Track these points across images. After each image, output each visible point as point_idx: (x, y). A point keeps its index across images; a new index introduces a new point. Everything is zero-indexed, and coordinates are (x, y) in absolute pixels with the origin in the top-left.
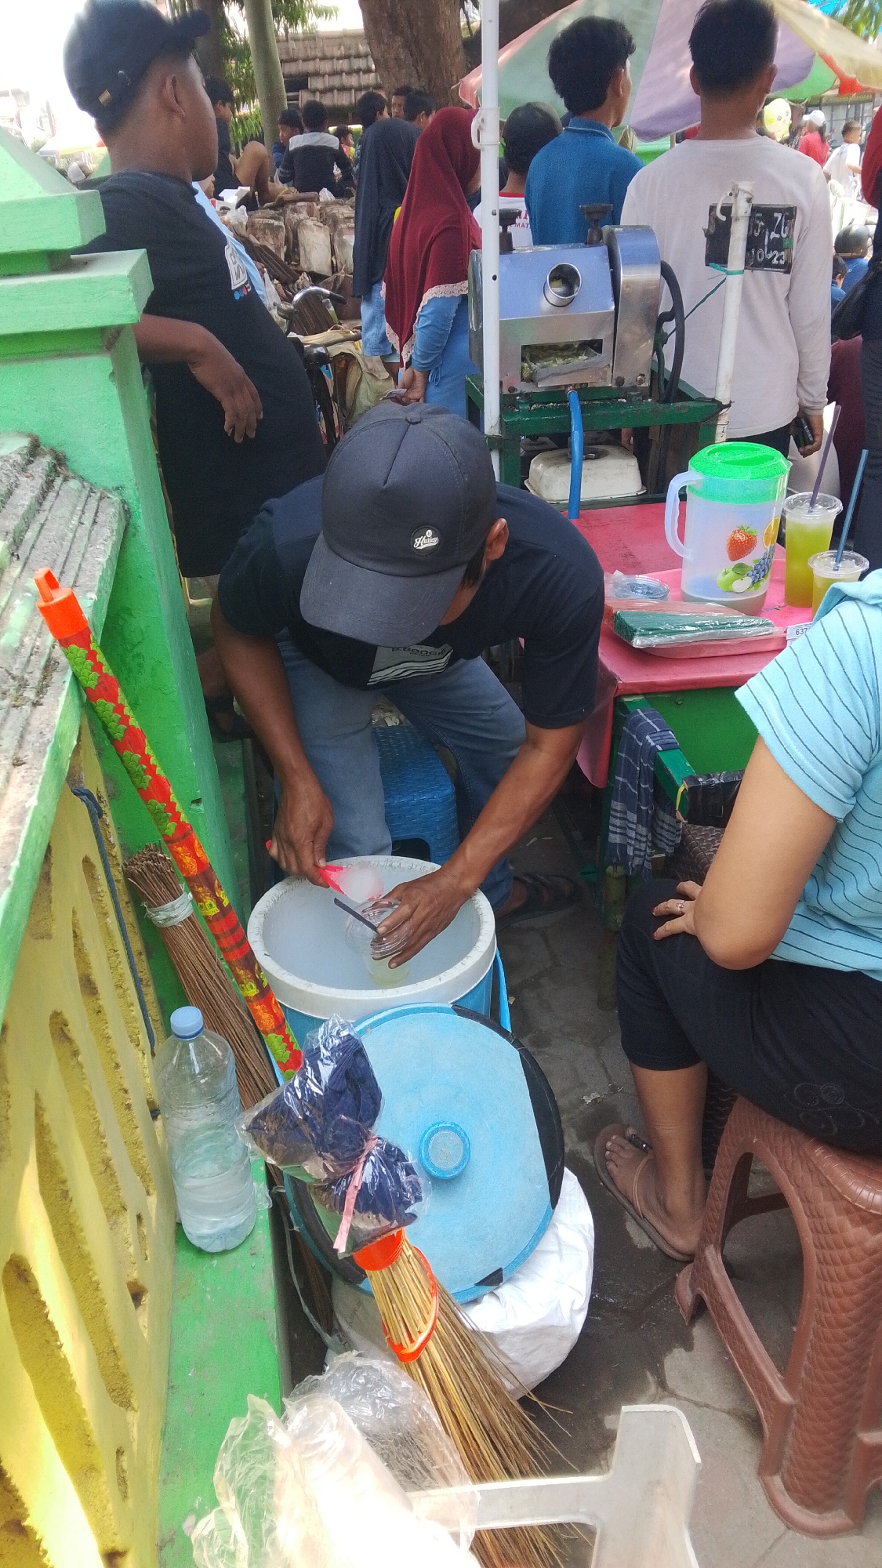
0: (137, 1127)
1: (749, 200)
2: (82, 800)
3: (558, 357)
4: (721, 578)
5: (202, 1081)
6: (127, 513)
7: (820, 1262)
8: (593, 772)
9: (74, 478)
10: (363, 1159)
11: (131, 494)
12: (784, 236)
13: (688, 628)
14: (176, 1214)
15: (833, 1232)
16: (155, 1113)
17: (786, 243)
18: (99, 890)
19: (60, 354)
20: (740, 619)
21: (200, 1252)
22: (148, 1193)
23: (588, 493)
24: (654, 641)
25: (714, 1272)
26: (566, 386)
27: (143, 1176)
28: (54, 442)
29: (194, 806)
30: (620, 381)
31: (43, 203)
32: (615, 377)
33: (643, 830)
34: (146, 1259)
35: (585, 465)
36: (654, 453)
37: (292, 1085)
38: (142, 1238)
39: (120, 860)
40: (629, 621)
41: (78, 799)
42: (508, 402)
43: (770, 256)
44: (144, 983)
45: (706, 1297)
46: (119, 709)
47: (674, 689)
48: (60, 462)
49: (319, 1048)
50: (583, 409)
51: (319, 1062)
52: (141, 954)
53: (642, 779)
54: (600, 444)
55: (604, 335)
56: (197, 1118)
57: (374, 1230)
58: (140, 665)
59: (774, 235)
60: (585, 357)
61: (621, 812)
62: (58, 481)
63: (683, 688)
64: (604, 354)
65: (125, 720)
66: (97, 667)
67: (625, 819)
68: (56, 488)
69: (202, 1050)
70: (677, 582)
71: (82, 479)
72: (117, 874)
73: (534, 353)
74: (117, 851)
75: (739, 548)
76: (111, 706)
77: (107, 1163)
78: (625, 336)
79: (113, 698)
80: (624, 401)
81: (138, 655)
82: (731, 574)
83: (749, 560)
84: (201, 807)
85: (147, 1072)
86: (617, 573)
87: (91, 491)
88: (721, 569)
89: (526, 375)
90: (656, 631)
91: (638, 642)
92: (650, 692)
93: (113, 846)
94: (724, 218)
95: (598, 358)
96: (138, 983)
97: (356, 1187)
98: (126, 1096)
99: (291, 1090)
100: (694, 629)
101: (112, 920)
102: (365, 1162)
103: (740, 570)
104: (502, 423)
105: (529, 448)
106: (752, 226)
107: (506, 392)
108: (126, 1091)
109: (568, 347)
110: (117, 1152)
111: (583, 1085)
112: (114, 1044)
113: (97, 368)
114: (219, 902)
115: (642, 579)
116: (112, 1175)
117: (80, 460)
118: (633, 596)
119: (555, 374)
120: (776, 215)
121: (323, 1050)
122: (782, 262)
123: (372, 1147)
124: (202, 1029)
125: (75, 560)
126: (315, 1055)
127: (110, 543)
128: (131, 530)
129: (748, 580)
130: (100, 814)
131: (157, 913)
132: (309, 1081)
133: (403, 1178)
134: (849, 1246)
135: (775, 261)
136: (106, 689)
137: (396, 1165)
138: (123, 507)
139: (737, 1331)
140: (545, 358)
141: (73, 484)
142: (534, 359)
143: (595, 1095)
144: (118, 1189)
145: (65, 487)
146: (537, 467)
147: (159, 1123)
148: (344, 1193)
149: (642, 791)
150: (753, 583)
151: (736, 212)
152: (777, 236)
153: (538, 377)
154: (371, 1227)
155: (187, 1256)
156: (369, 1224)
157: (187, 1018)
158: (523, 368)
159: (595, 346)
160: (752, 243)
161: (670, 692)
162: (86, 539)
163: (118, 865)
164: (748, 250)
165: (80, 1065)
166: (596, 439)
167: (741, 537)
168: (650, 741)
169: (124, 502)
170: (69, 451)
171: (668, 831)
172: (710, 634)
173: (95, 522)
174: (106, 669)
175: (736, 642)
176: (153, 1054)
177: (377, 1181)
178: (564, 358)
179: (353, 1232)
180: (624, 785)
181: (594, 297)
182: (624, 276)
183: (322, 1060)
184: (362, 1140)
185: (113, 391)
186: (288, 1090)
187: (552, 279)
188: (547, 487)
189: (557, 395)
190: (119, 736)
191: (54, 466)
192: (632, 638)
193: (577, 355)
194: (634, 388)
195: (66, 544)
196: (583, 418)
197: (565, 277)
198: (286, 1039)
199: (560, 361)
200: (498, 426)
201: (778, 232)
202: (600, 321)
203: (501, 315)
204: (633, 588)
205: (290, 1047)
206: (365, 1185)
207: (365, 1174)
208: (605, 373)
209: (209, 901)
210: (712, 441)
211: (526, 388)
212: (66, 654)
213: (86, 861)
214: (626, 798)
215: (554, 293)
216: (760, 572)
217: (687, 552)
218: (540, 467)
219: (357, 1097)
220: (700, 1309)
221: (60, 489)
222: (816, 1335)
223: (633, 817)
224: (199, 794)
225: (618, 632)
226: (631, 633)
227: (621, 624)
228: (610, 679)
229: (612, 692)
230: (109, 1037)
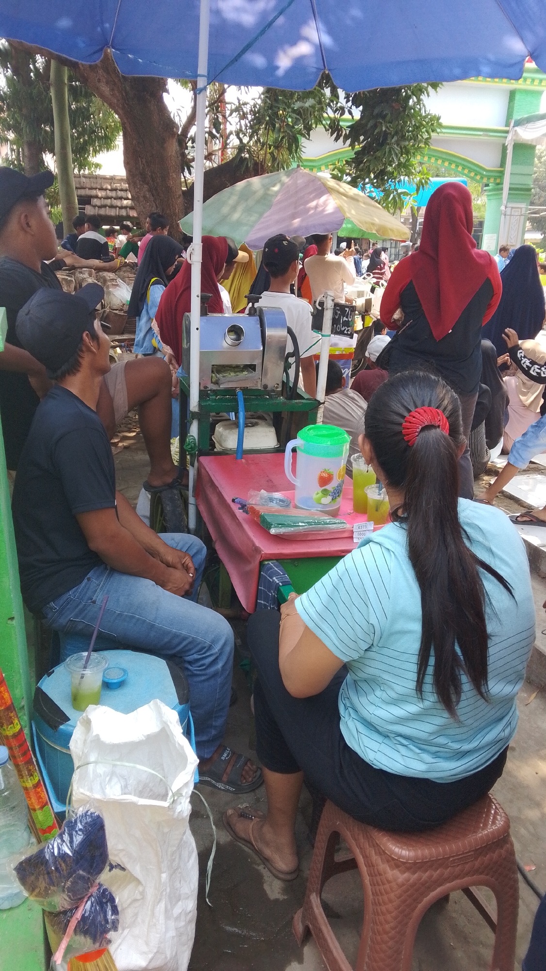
1: (333, 300)
3: (231, 371)
4: (315, 497)
7: (373, 894)
8: (247, 605)
12: (350, 320)
13: (300, 524)
15: (380, 874)
17: (351, 324)
20: (327, 519)
23: (248, 445)
24: (282, 530)
25: (315, 909)
26: (236, 388)
29: (9, 622)
30: (265, 387)
32: (263, 384)
35: (246, 430)
36: (284, 426)
40: (268, 519)
42: (204, 394)
43: (343, 329)
45: (311, 926)
47: (292, 557)
50: (245, 400)
54: (254, 418)
55: (257, 362)
59: (345, 319)
60: (246, 373)
63: (298, 557)
64: (257, 372)
70: (293, 498)
73: (219, 369)
75: (324, 481)
78: (268, 364)
80: (268, 397)
82: (320, 494)
83: (330, 487)
84: (14, 622)
86: (263, 491)
88: (316, 492)
89: (214, 380)
90: (283, 525)
91: (273, 531)
92: (280, 559)
94: (320, 308)
95: (253, 374)
100: (304, 524)
103: (325, 492)
104: (200, 405)
105: (215, 418)
106: (335, 313)
107: (202, 388)
109: (237, 367)
111: (239, 798)
115: (277, 495)
118: (271, 504)
119: (229, 381)
120: (346, 309)
122: (349, 333)
129: (330, 498)
134: (389, 882)
135: (345, 332)
139: (328, 946)
140: (225, 371)
142: (219, 372)
146: (219, 429)
150: (333, 499)
151: (327, 306)
152: (347, 319)
153: (220, 382)
158: (212, 377)
159: (252, 367)
160: (335, 321)
161: (290, 559)
164: (333, 325)
166: (252, 416)
167: (325, 475)
168: (276, 580)
172: (312, 527)
175: (327, 532)
178: (235, 372)
180: (264, 606)
181: (252, 345)
182: (268, 332)
187: (229, 331)
188: (225, 441)
189: (231, 392)
192: (270, 528)
193: (243, 371)
194: (273, 391)
196: (245, 405)
197: (236, 331)
199: (232, 374)
200: (198, 406)
201: (347, 317)
202: (253, 355)
203: (201, 348)
204: (271, 500)
208: (257, 382)
210: (314, 421)
211: (215, 387)
215: (230, 339)
216: (336, 494)
217: (297, 482)
218: (221, 429)
220: (308, 934)
222: (372, 941)
224: (13, 614)
225: (262, 525)
226: (269, 526)
227: (264, 520)
228: (257, 550)
229: (258, 559)
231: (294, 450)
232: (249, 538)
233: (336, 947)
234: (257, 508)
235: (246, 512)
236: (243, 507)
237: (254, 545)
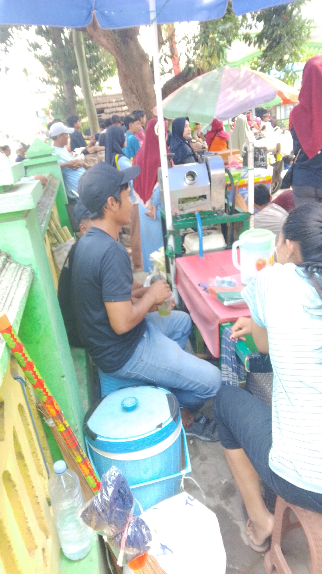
0: (42, 511)
1: (253, 145)
2: (18, 381)
3: (191, 201)
6: (33, 274)
7: (317, 552)
8: (214, 351)
9: (13, 262)
11: (35, 267)
12: (265, 157)
14: (60, 544)
16: (49, 503)
18: (25, 415)
19: (8, 220)
21: (70, 561)
22: (47, 537)
23: (206, 247)
24: (232, 302)
25: (277, 555)
26: (195, 212)
27: (45, 531)
28: (6, 251)
29: (62, 379)
30: (214, 208)
32: (212, 207)
33: (235, 374)
34: (47, 566)
35: (204, 237)
36: (229, 232)
37: (97, 497)
38: (44, 558)
39: (35, 401)
40: (222, 296)
41: (16, 381)
42: (175, 218)
43: (261, 163)
44: (45, 449)
45: (276, 565)
46: (24, 355)
48: (8, 257)
49: (107, 481)
50: (202, 219)
51: (107, 487)
52: (44, 437)
53: (232, 354)
54: (209, 230)
55: (207, 193)
57: (133, 555)
58: (40, 328)
59: (261, 157)
60: (201, 201)
61: (226, 368)
62: (8, 265)
64: (207, 200)
65: (26, 359)
66: (15, 340)
67: (228, 371)
68: (6, 267)
70: (239, 279)
71: (17, 263)
72: (33, 407)
73: (183, 201)
74: (33, 398)
75: (260, 267)
76: (20, 354)
77: (29, 529)
78: (214, 194)
79: (21, 351)
80: (216, 215)
81: (39, 324)
84: (65, 379)
85: (46, 486)
86: (217, 277)
87: (20, 267)
89: (180, 208)
90: (233, 299)
91: (226, 303)
92: (233, 321)
93: (31, 396)
94: (245, 152)
95: (205, 201)
96: (42, 449)
97: (125, 538)
98: (37, 499)
99: (97, 499)
101: (31, 427)
102: (128, 527)
104: (174, 226)
105: (183, 233)
106: (255, 154)
107: (174, 215)
108: (37, 497)
109: (195, 198)
110: (33, 524)
111: (221, 476)
112: (32, 478)
113: (21, 224)
114: (65, 425)
115: (227, 279)
116: (31, 534)
117: (15, 256)
118: (224, 285)
119: (191, 208)
120: (261, 150)
121: (108, 482)
122: (265, 166)
123: (131, 520)
125: (11, 295)
126: (105, 484)
127: (25, 287)
128: (35, 279)
130: (26, 385)
131: (49, 421)
132: (103, 495)
133: (144, 531)
135: (263, 165)
136: (19, 348)
137: (141, 526)
138: (32, 272)
140: (187, 202)
141: (13, 265)
142: (183, 202)
143: (226, 480)
144: (33, 539)
145: (10, 266)
146: (187, 238)
147: (51, 507)
148: (121, 540)
149: (233, 360)
151: (249, 149)
152: (263, 157)
153: (184, 209)
155: (64, 562)
156: (132, 552)
158: (179, 206)
159: (204, 197)
160: (256, 159)
162: (16, 287)
163: (34, 403)
164: (255, 161)
165: (16, 491)
166: (207, 228)
167: (260, 263)
169: (32, 270)
170: (11, 253)
173: (20, 279)
174: (19, 340)
176: (49, 478)
177: (133, 534)
178: (194, 201)
179: (125, 556)
180: (226, 358)
181: (203, 182)
182: (212, 173)
183: (108, 486)
184: (126, 518)
185: (27, 232)
186: (96, 499)
187: (187, 176)
188: (191, 246)
189: (192, 214)
190: (24, 365)
191: (6, 259)
192: (224, 302)
193: (198, 200)
194: (219, 210)
195: (8, 289)
196: (201, 222)
197: (192, 175)
198: (94, 478)
199: (192, 203)
200: (172, 226)
201: (262, 155)
202: (205, 188)
203: (170, 189)
204: (223, 282)
205: (96, 481)
206: (128, 537)
207: (128, 531)
208: (208, 206)
209: (61, 425)
210: (248, 228)
211: (182, 213)
212: (3, 336)
213: (20, 406)
214: (227, 363)
215: (188, 180)
217: (242, 269)
219: (123, 500)
220: (274, 570)
221: (8, 267)
223: (230, 369)
224: (64, 374)
225: (219, 300)
226: (223, 300)
227: (220, 297)
228: (217, 317)
229: (218, 322)
230: (29, 476)
231: (238, 248)
232: (210, 309)
234: (214, 289)
235: (207, 292)
236: (205, 289)
237: (214, 313)
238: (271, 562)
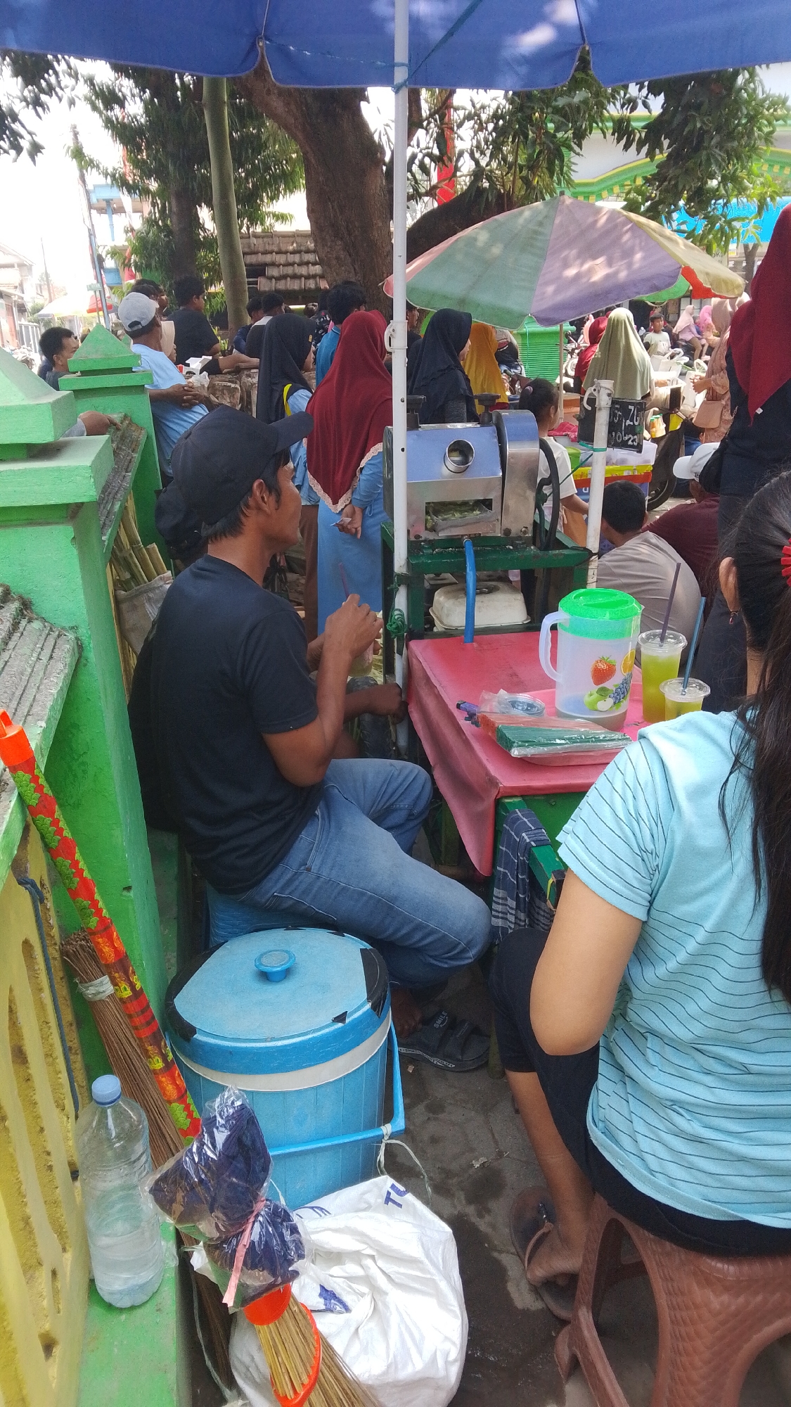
0: (57, 1188)
2: (26, 889)
3: (456, 511)
4: (587, 699)
5: (117, 1145)
6: (80, 647)
7: (672, 1322)
8: (480, 861)
9: (37, 619)
10: (251, 1220)
11: (84, 632)
12: (636, 423)
13: (558, 741)
14: (90, 1272)
15: (683, 1294)
16: (75, 1175)
17: (639, 429)
18: (36, 968)
19: (31, 523)
20: (601, 733)
21: (110, 1307)
22: (64, 1250)
23: (481, 621)
24: (530, 751)
25: (586, 1333)
26: (462, 536)
27: (60, 1233)
28: (21, 591)
29: (125, 893)
30: (507, 532)
31: (24, 408)
32: (504, 528)
33: (522, 916)
34: (59, 1312)
35: (478, 598)
37: (191, 1150)
38: (56, 1292)
39: (57, 940)
40: (509, 735)
41: (22, 888)
42: (414, 546)
43: (626, 438)
44: (73, 1051)
45: (579, 1356)
46: (55, 823)
47: (547, 792)
48: (26, 605)
49: (215, 1117)
50: (477, 553)
51: (215, 1130)
52: (71, 1025)
53: (520, 870)
54: (493, 580)
55: (494, 495)
56: (112, 1180)
57: (260, 1287)
58: (84, 772)
59: (628, 422)
60: (478, 513)
61: (502, 899)
62: (24, 622)
63: (558, 791)
64: (493, 511)
65: (59, 831)
66: (39, 788)
67: (506, 905)
68: (21, 629)
69: (120, 1116)
70: (551, 701)
71: (44, 620)
72: (54, 952)
73: (436, 509)
74: (55, 932)
75: (601, 675)
76: (48, 820)
77: (26, 1220)
78: (510, 499)
80: (511, 547)
81: (84, 763)
82: (596, 695)
83: (611, 684)
84: (131, 894)
85: (70, 1135)
86: (502, 692)
87: (51, 630)
88: (588, 692)
89: (429, 525)
90: (532, 743)
91: (515, 752)
92: (527, 795)
93: (51, 927)
94: (589, 408)
95: (489, 513)
96: (67, 1051)
97: (245, 1246)
98: (48, 1158)
99: (189, 1154)
100: (563, 742)
101: (46, 996)
102: (254, 1223)
103: (603, 693)
104: (409, 564)
105: (432, 582)
106: (612, 415)
107: (412, 539)
108: (49, 1154)
109: (465, 503)
110: (37, 1212)
111: (472, 1150)
112: (41, 1109)
113: (60, 537)
114: (132, 986)
115: (524, 697)
116: (31, 1232)
117: (44, 605)
118: (515, 712)
119: (453, 527)
120: (630, 407)
121: (219, 1119)
122: (635, 444)
123: (261, 1207)
124: (119, 1097)
125: (31, 692)
126: (211, 1122)
127: (62, 676)
128: (83, 660)
129: (610, 701)
130: (42, 901)
131: (87, 988)
132: (205, 1147)
133: (288, 1237)
134: (697, 1307)
135: (630, 443)
136: (45, 807)
137: (282, 1224)
138: (77, 643)
139: (605, 1389)
140: (446, 512)
141: (36, 625)
142: (436, 513)
143: (482, 1160)
144: (35, 1245)
145: (29, 627)
146: (439, 597)
147: (78, 1184)
148: (234, 1251)
149: (520, 882)
150: (615, 703)
151: (600, 404)
152: (632, 423)
153: (438, 528)
154: (257, 1284)
155: (98, 1311)
156: (259, 1279)
157: (108, 1085)
158: (426, 520)
159: (487, 504)
160: (613, 427)
161: (543, 795)
162: (41, 674)
163: (55, 944)
164: (610, 432)
165: (6, 1129)
166: (489, 576)
167: (602, 666)
168: (526, 837)
169: (77, 639)
170: (34, 598)
171: (544, 916)
172: (577, 746)
173: (51, 657)
174: (47, 790)
175: (600, 753)
176: (77, 1117)
177: (263, 1239)
178: (461, 512)
179: (241, 1287)
180: (505, 874)
181: (486, 468)
182: (511, 449)
183: (217, 1128)
184: (251, 1202)
185: (74, 552)
186: (187, 1155)
187: (450, 451)
188: (448, 616)
189: (455, 542)
190: (54, 844)
191: (21, 610)
192: (511, 747)
193: (473, 510)
194: (519, 538)
195: (25, 678)
196: (476, 561)
197: (461, 449)
198: (187, 1108)
199: (457, 515)
200: (406, 566)
201: (632, 420)
202: (488, 484)
203: (408, 478)
204: (514, 704)
205: (190, 1115)
206: (253, 1243)
207: (253, 1232)
208: (494, 525)
209: (123, 985)
210: (583, 584)
211: (431, 536)
212: (14, 778)
213: (27, 944)
214: (505, 886)
215: (451, 464)
216: (620, 695)
217: (559, 677)
218: (442, 599)
219: (247, 1160)
220: (575, 1364)
221: (24, 629)
222: (671, 1391)
223: (513, 904)
224: (130, 882)
225: (499, 743)
226: (510, 744)
227: (503, 737)
228: (493, 782)
229: (494, 794)
230: (36, 1103)
231: (554, 628)
232: (480, 763)
233: (616, 1394)
234: (492, 718)
235: (476, 724)
236: (471, 717)
237: (488, 773)
238: (570, 1347)
